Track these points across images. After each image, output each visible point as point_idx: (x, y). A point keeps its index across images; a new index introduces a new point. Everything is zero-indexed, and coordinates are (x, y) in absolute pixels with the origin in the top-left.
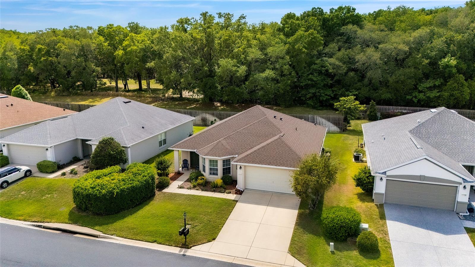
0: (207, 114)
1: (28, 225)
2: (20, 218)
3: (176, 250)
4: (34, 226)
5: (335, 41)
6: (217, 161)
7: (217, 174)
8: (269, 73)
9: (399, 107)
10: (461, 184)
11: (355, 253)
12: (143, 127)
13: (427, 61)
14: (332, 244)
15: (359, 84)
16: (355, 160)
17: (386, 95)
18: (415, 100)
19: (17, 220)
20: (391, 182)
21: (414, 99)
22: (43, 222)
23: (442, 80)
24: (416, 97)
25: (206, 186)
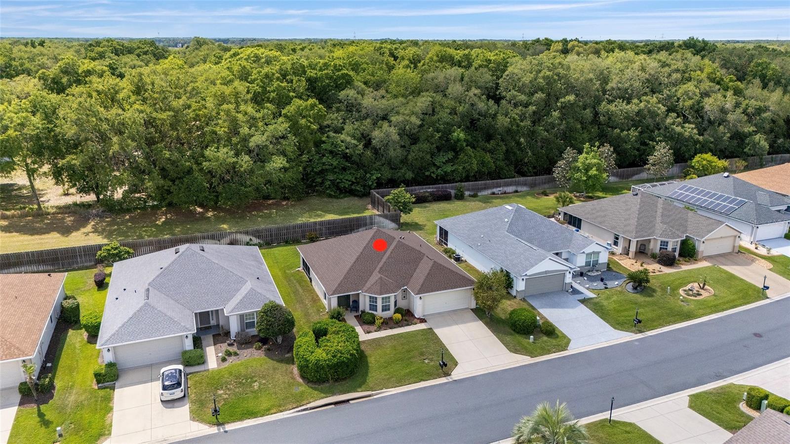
0: (239, 235)
1: (293, 413)
2: (272, 411)
3: (443, 380)
4: (299, 411)
5: (334, 109)
6: (389, 297)
7: (389, 310)
8: (278, 162)
9: (424, 187)
10: (567, 270)
11: (545, 338)
12: (258, 278)
13: (438, 135)
14: (532, 337)
15: (378, 163)
16: (456, 261)
17: (410, 175)
18: (434, 176)
19: (272, 414)
20: (529, 280)
21: (432, 175)
22: (303, 405)
23: (453, 154)
24: (433, 172)
25: (388, 323)
